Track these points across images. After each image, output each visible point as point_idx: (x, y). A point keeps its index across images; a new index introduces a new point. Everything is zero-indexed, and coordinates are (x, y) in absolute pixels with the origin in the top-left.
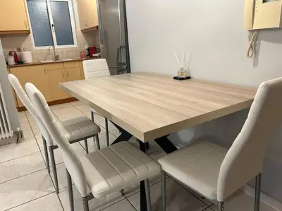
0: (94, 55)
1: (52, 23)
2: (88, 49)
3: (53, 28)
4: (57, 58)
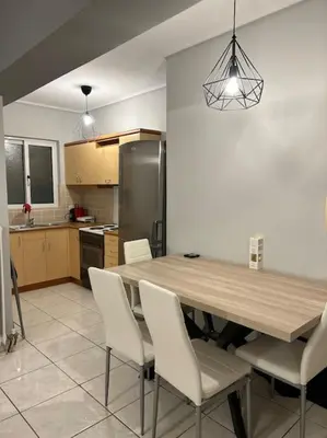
0: (79, 219)
1: (28, 173)
2: (72, 211)
4: (30, 223)
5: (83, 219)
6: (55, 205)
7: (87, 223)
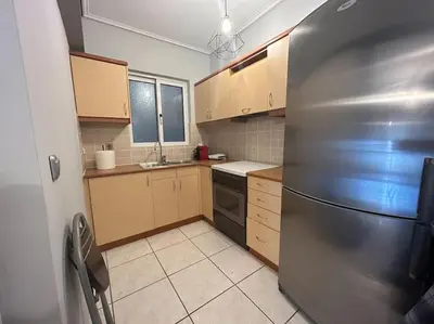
0: (210, 157)
1: (160, 112)
3: (160, 120)
4: (163, 160)
5: (216, 156)
6: (186, 143)
7: (220, 160)
